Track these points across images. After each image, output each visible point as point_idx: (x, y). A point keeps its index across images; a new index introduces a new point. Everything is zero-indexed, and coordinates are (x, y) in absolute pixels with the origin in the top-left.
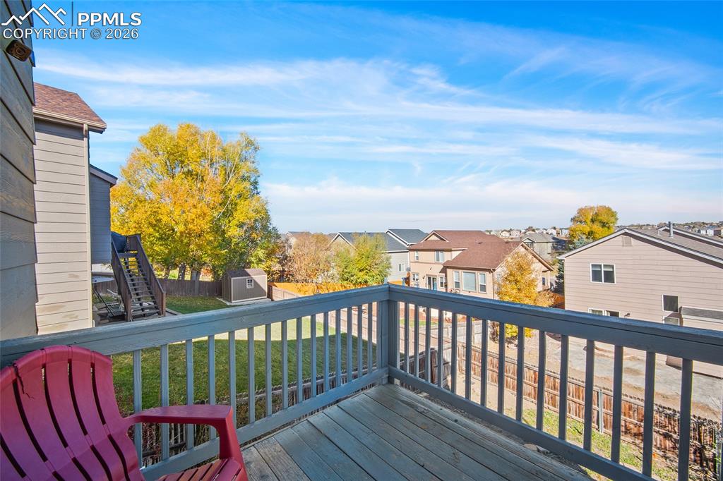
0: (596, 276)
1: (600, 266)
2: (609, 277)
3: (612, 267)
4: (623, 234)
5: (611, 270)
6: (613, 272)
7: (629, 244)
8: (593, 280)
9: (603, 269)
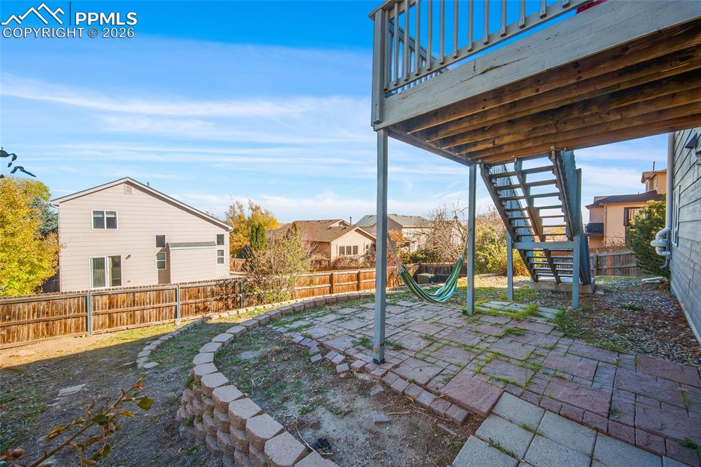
0: (98, 223)
1: (102, 213)
2: (112, 223)
3: (114, 213)
4: (124, 183)
5: (113, 216)
6: (115, 218)
7: (130, 191)
8: (95, 227)
9: (105, 216)
